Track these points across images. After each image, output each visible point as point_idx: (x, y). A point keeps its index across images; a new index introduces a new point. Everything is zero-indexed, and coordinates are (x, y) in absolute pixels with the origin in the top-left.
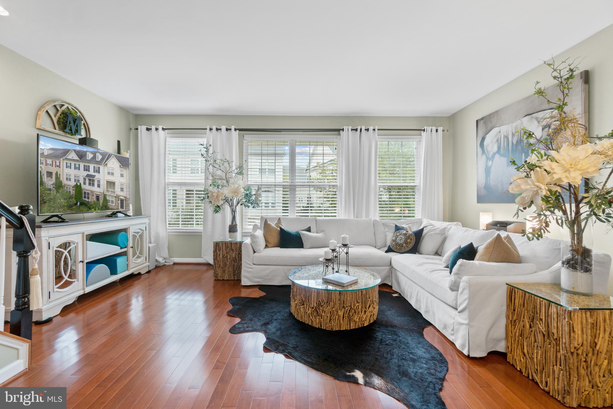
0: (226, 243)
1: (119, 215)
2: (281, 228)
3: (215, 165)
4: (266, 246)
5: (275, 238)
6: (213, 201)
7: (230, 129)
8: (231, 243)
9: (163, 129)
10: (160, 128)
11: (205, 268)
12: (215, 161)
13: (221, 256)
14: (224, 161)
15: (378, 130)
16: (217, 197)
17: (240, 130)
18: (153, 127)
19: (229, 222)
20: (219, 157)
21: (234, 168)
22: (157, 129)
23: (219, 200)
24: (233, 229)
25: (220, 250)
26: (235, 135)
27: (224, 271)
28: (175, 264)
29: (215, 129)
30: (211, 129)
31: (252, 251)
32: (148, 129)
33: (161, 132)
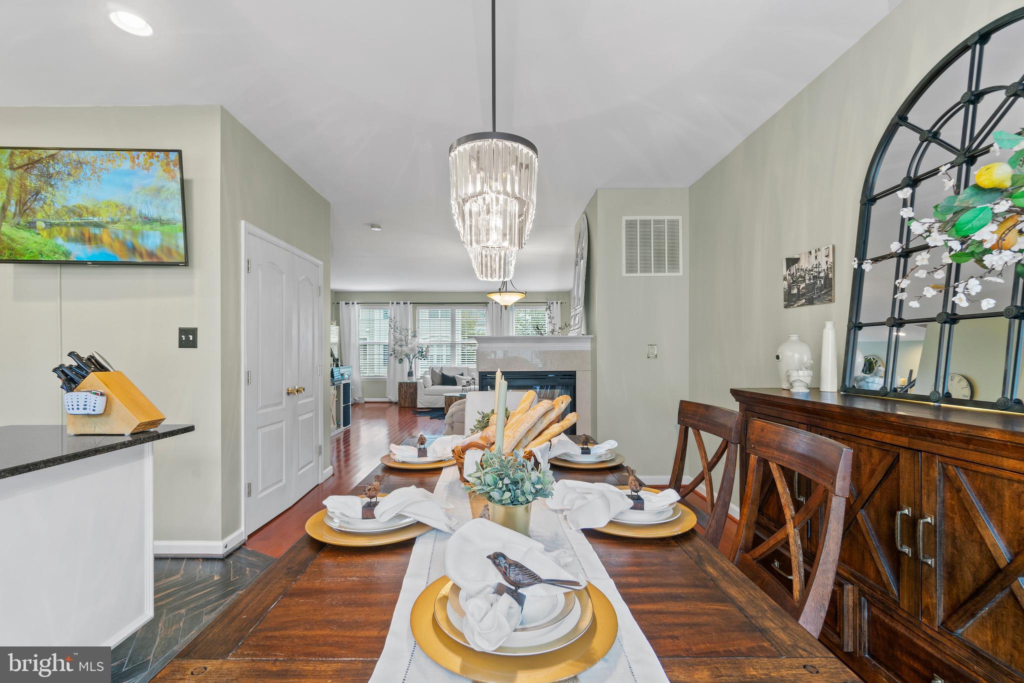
0: (406, 383)
2: (442, 373)
3: (397, 331)
4: (433, 385)
5: (438, 379)
6: (398, 356)
7: (407, 303)
8: (410, 383)
10: (356, 303)
11: (387, 405)
13: (403, 392)
14: (402, 329)
16: (401, 353)
17: (413, 303)
18: (351, 303)
19: (408, 370)
20: (398, 325)
21: (410, 332)
22: (353, 303)
23: (402, 355)
24: (410, 374)
25: (402, 388)
26: (410, 307)
27: (405, 401)
28: (366, 402)
29: (395, 303)
30: (392, 303)
31: (424, 387)
32: (346, 303)
33: (356, 305)
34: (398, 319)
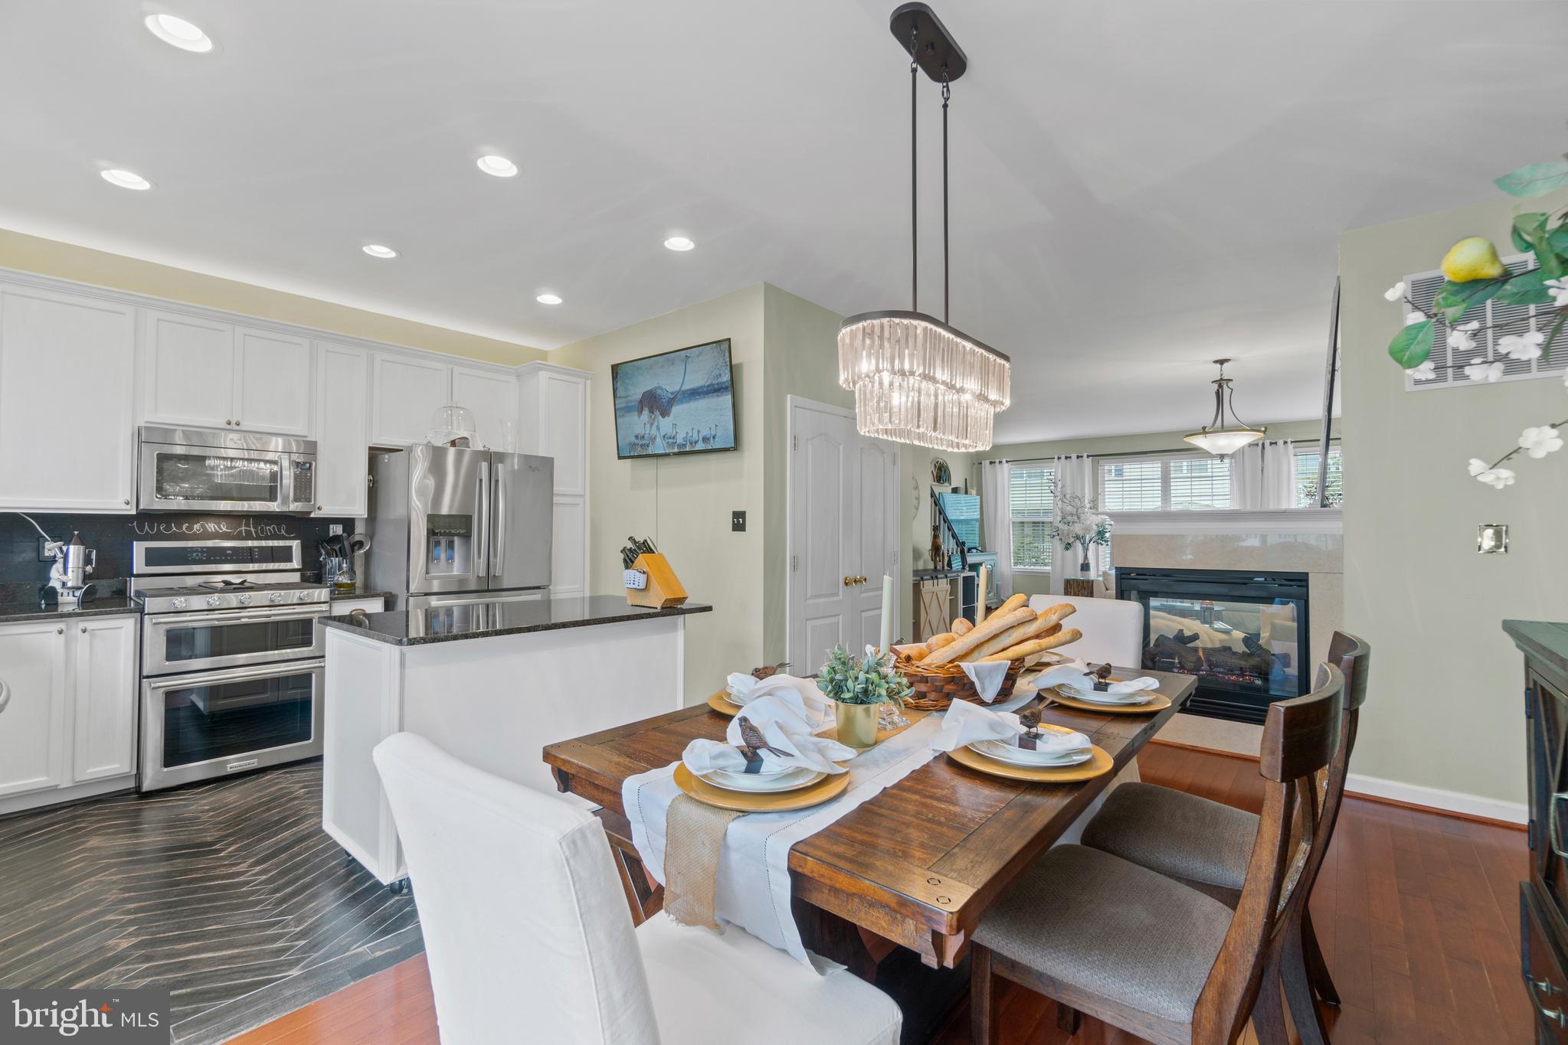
0: (1077, 581)
1: (974, 551)
3: (1064, 500)
6: (1063, 539)
7: (1082, 457)
8: (1083, 581)
9: (1007, 462)
10: (1004, 461)
12: (1065, 496)
13: (1072, 594)
14: (1074, 498)
15: (1292, 442)
16: (1068, 535)
17: (1093, 456)
18: (998, 461)
19: (1081, 561)
20: (1069, 491)
21: (1087, 501)
22: (1002, 462)
23: (1069, 538)
24: (1085, 567)
25: (1071, 588)
26: (1088, 463)
29: (1063, 457)
30: (1059, 458)
31: (1104, 589)
32: (991, 463)
33: (1005, 465)
34: (1068, 482)
